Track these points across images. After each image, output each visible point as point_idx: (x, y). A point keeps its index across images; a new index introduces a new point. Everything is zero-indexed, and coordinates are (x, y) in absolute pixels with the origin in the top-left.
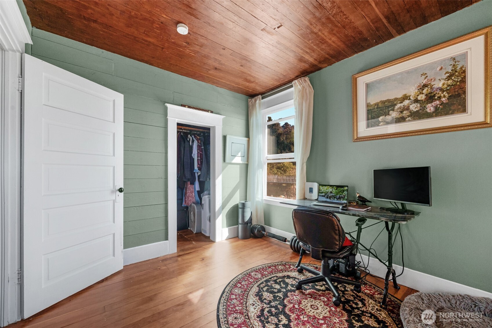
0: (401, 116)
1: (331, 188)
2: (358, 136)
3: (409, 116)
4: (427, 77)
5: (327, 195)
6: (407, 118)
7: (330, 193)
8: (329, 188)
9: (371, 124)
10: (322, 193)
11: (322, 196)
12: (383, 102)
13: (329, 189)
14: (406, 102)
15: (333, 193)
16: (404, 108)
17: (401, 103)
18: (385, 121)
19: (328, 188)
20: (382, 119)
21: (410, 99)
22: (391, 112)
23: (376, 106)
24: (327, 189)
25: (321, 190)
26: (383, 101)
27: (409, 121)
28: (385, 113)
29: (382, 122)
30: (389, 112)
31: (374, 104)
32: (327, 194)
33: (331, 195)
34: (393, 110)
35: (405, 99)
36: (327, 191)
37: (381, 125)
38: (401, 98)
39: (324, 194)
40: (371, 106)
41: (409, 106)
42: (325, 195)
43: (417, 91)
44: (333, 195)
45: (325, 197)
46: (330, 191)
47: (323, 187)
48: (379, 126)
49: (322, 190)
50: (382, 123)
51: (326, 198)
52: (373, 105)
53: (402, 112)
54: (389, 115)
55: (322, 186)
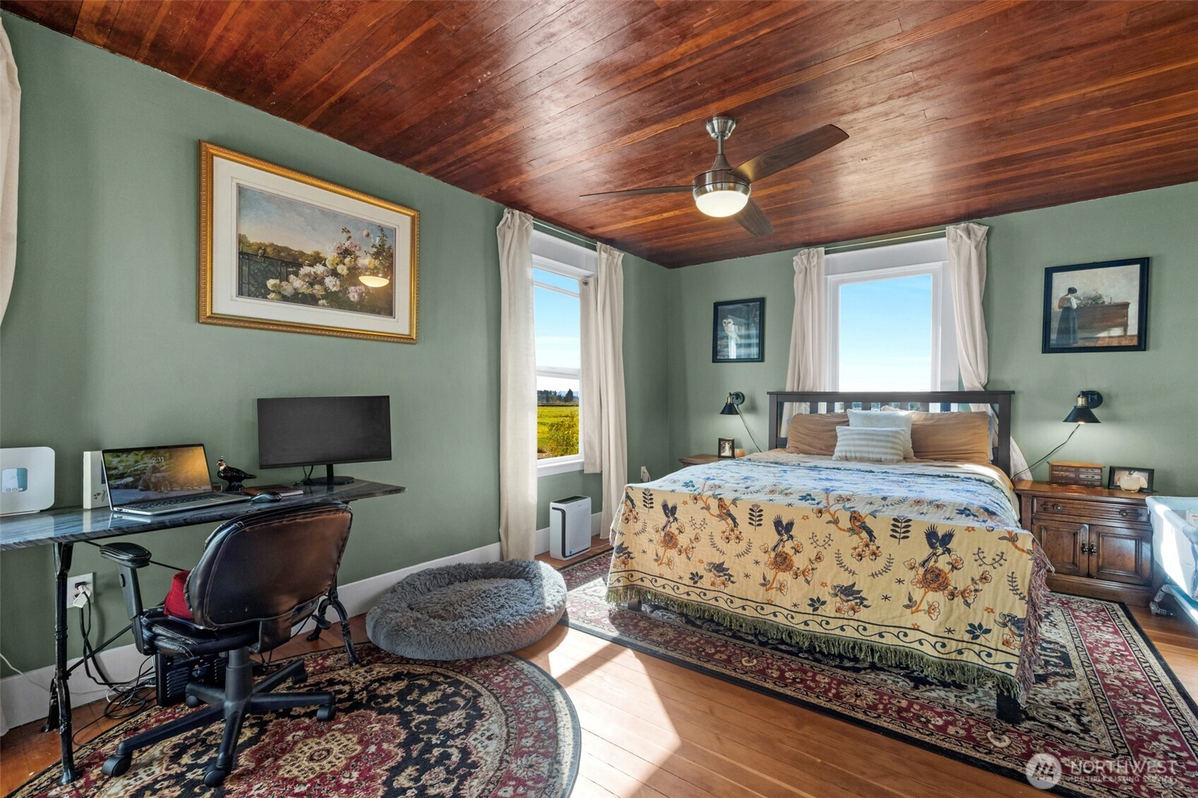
0: (309, 291)
1: (150, 455)
2: (214, 311)
3: (323, 297)
4: (350, 237)
5: (144, 480)
6: (320, 299)
7: (153, 472)
8: (142, 458)
9: (249, 290)
10: (122, 476)
11: (127, 486)
12: (279, 249)
13: (146, 460)
14: (319, 269)
15: (163, 471)
16: (316, 278)
17: (311, 266)
18: (279, 293)
19: (139, 457)
20: (274, 286)
21: (325, 265)
22: (292, 277)
23: (260, 251)
24: (137, 462)
25: (116, 468)
26: (277, 246)
27: (323, 306)
28: (280, 273)
29: (273, 292)
30: (287, 277)
31: (257, 244)
32: (144, 477)
33: (157, 478)
34: (296, 274)
35: (317, 262)
36: (140, 466)
37: (272, 299)
38: (311, 256)
39: (130, 479)
40: (250, 245)
41: (323, 279)
42: (136, 481)
43: (336, 254)
44: (163, 477)
45: (136, 488)
46: (150, 465)
47: (118, 456)
48: (266, 298)
49: (121, 468)
50: (272, 295)
51: (141, 490)
52: (253, 244)
53: (312, 284)
54: (287, 280)
55: (115, 454)
